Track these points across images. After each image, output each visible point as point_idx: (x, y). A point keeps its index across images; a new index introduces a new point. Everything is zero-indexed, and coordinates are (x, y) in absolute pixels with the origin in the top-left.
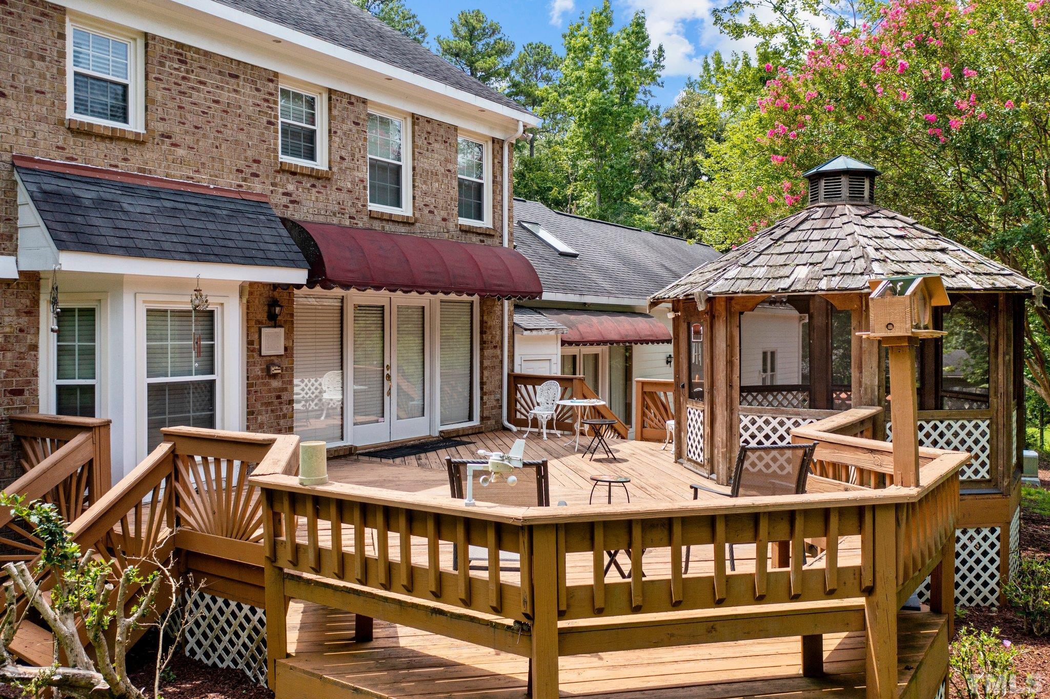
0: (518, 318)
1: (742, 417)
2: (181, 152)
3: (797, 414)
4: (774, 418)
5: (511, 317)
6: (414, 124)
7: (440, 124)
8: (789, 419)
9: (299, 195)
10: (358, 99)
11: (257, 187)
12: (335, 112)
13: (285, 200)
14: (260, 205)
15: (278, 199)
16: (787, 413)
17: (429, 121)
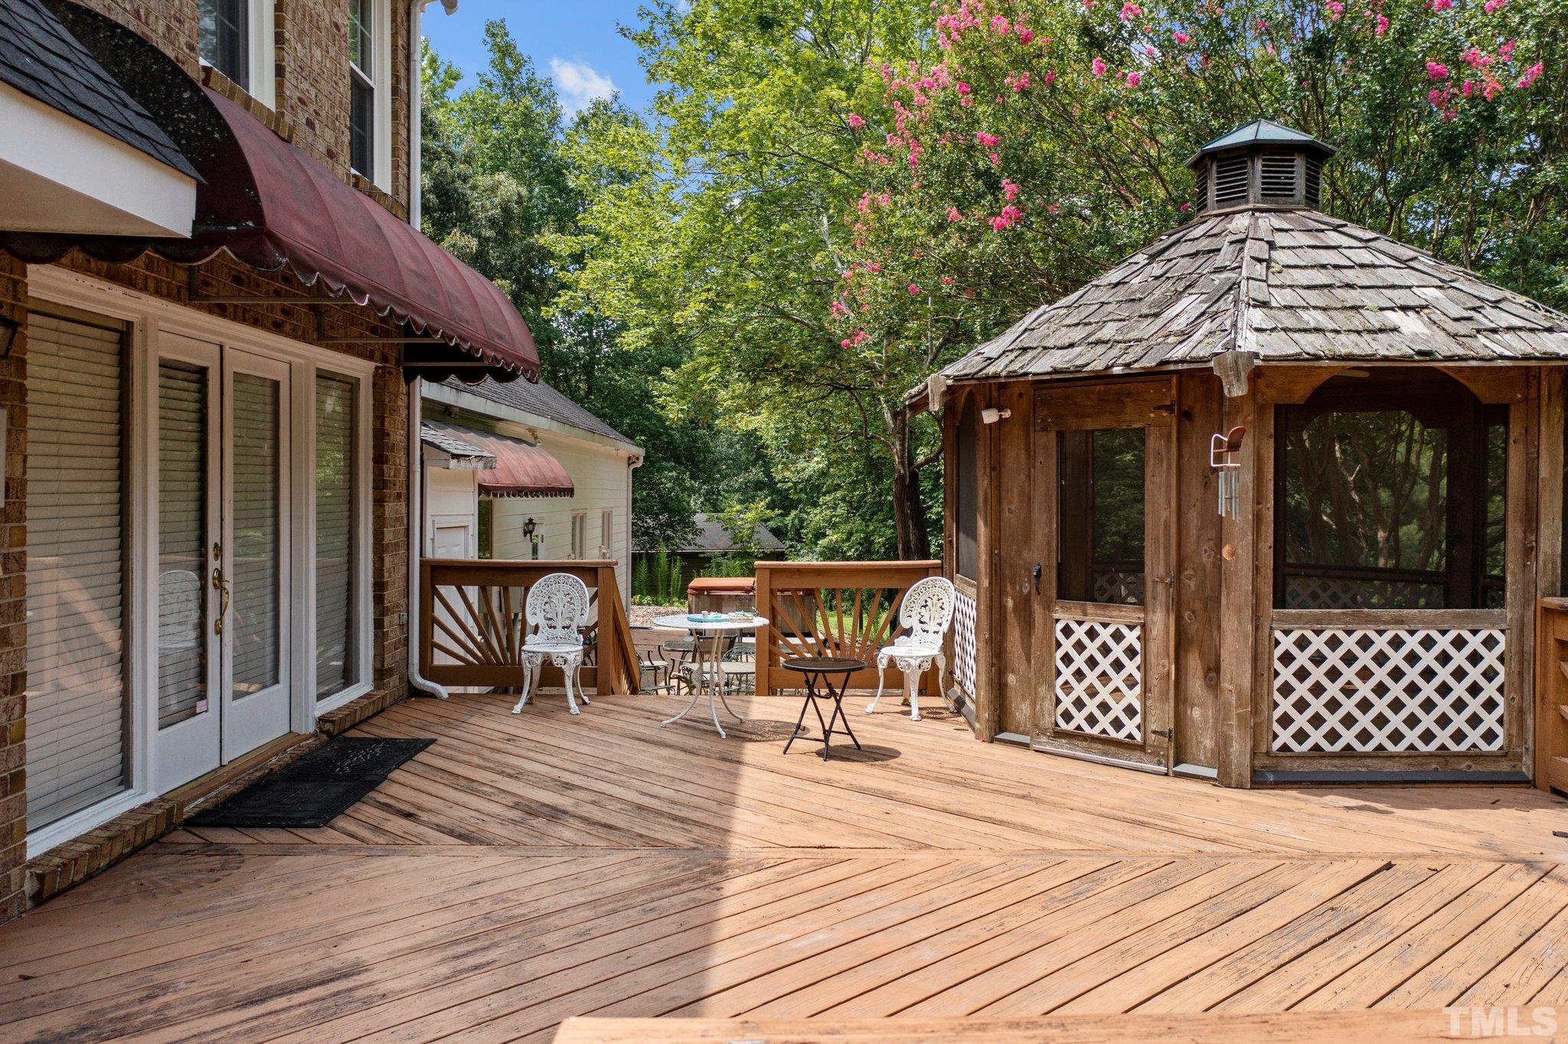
1: (1278, 634)
3: (1398, 621)
4: (1349, 633)
8: (1380, 633)
16: (1377, 620)
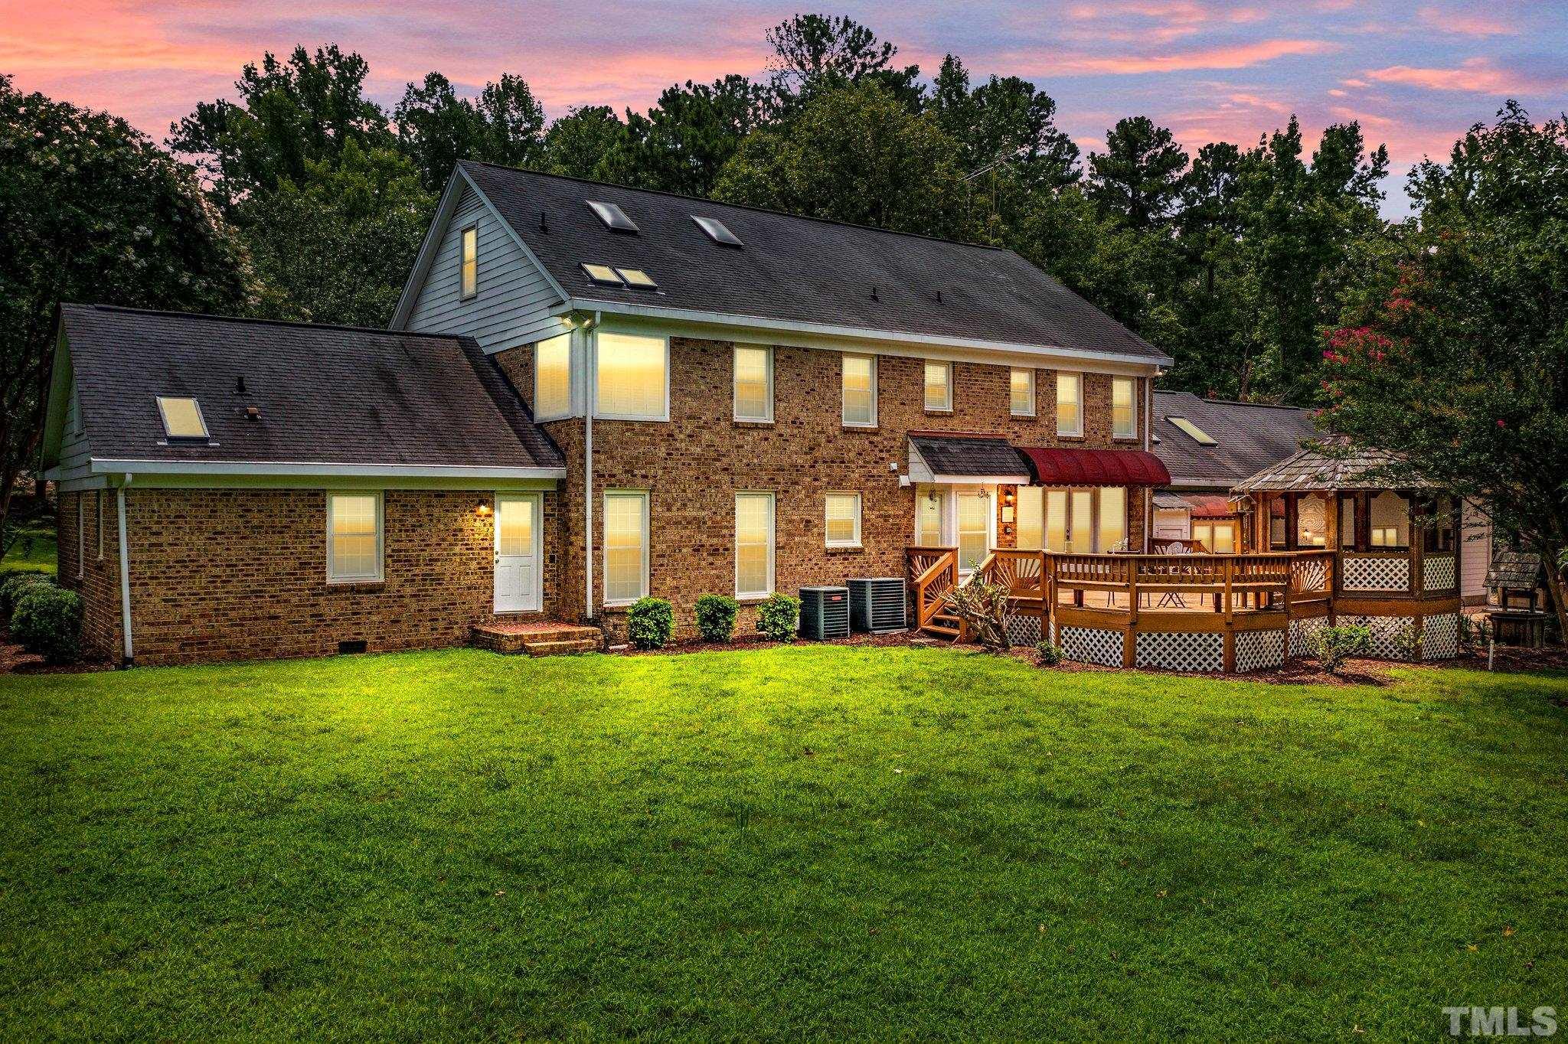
0: (1155, 500)
2: (967, 418)
5: (1150, 498)
6: (1084, 379)
7: (1101, 375)
9: (1021, 432)
10: (1051, 371)
11: (1001, 431)
12: (1039, 381)
13: (1013, 436)
14: (1003, 441)
15: (1011, 436)
17: (1093, 375)
